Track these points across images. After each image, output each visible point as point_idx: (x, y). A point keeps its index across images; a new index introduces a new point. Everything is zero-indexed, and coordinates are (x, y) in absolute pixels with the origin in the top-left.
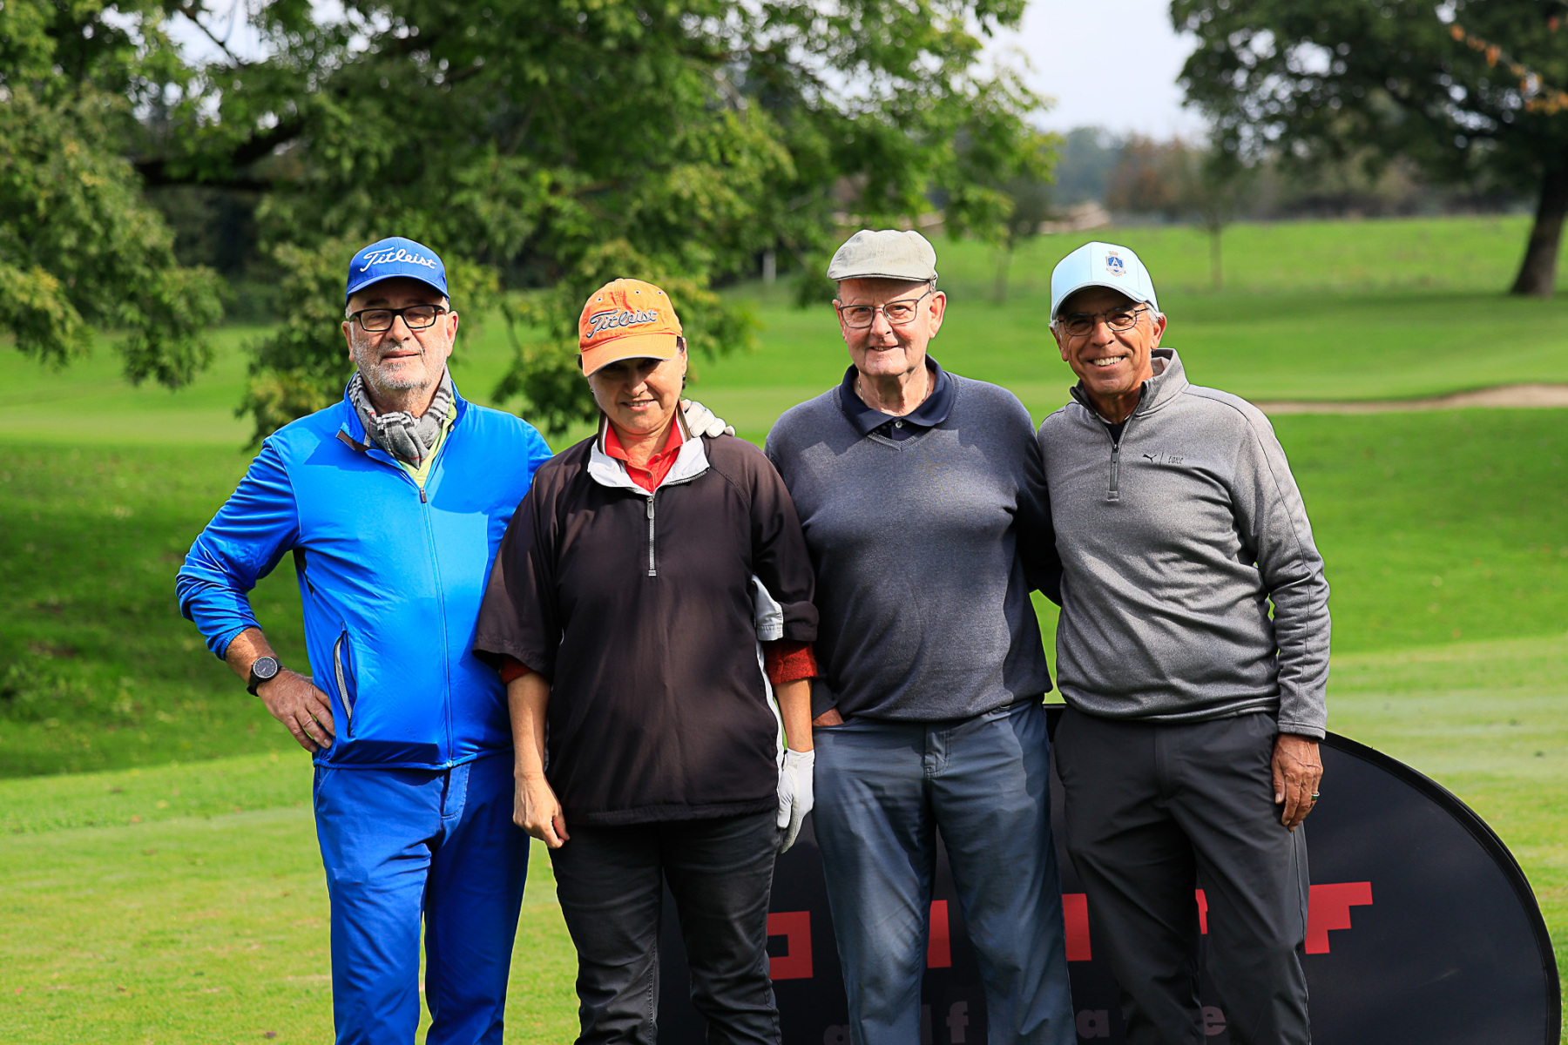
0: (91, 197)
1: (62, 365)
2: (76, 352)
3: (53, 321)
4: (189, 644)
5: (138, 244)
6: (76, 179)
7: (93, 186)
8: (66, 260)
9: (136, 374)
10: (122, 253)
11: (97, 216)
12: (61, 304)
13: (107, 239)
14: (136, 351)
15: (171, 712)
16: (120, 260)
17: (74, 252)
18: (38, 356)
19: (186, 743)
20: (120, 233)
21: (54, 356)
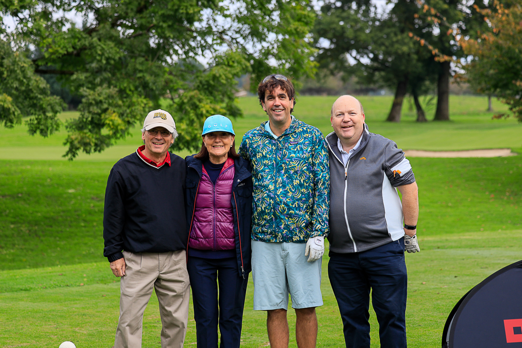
1: (12, 127)
2: (17, 123)
3: (11, 111)
4: (12, 226)
5: (38, 87)
6: (18, 65)
7: (23, 67)
8: (14, 92)
9: (33, 131)
10: (33, 90)
11: (25, 77)
12: (13, 106)
13: (28, 85)
14: (32, 124)
15: (13, 249)
16: (32, 92)
17: (17, 89)
18: (3, 123)
19: (24, 259)
20: (33, 83)
21: (9, 124)
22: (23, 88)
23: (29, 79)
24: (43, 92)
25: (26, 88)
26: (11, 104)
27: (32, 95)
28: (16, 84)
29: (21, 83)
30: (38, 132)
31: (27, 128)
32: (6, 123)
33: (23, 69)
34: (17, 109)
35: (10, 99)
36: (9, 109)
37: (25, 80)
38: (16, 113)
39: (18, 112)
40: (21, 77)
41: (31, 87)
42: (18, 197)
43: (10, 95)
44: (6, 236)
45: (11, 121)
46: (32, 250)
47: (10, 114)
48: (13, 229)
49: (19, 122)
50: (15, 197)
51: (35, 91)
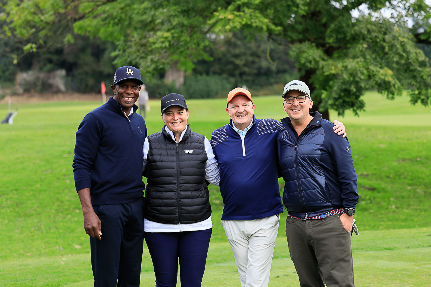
1: (393, 98)
2: (398, 94)
3: (392, 84)
4: (409, 188)
5: (417, 59)
6: (398, 40)
7: (403, 41)
8: (395, 65)
9: (414, 101)
10: (413, 63)
11: (404, 51)
12: (394, 79)
13: (408, 58)
14: (414, 94)
15: (407, 209)
16: (412, 65)
17: (397, 63)
18: (386, 96)
19: (416, 219)
20: (413, 56)
21: (390, 96)
22: (403, 62)
23: (408, 53)
24: (423, 64)
25: (406, 61)
26: (392, 77)
27: (412, 68)
28: (395, 59)
29: (401, 56)
30: (419, 101)
31: (409, 98)
32: (388, 95)
33: (403, 44)
34: (397, 82)
35: (390, 72)
36: (389, 83)
37: (404, 54)
38: (396, 86)
39: (398, 84)
40: (400, 51)
41: (410, 61)
42: (416, 161)
43: (392, 69)
44: (403, 197)
45: (393, 94)
46: (425, 211)
47: (390, 87)
48: (409, 191)
49: (400, 94)
50: (414, 161)
51: (414, 64)
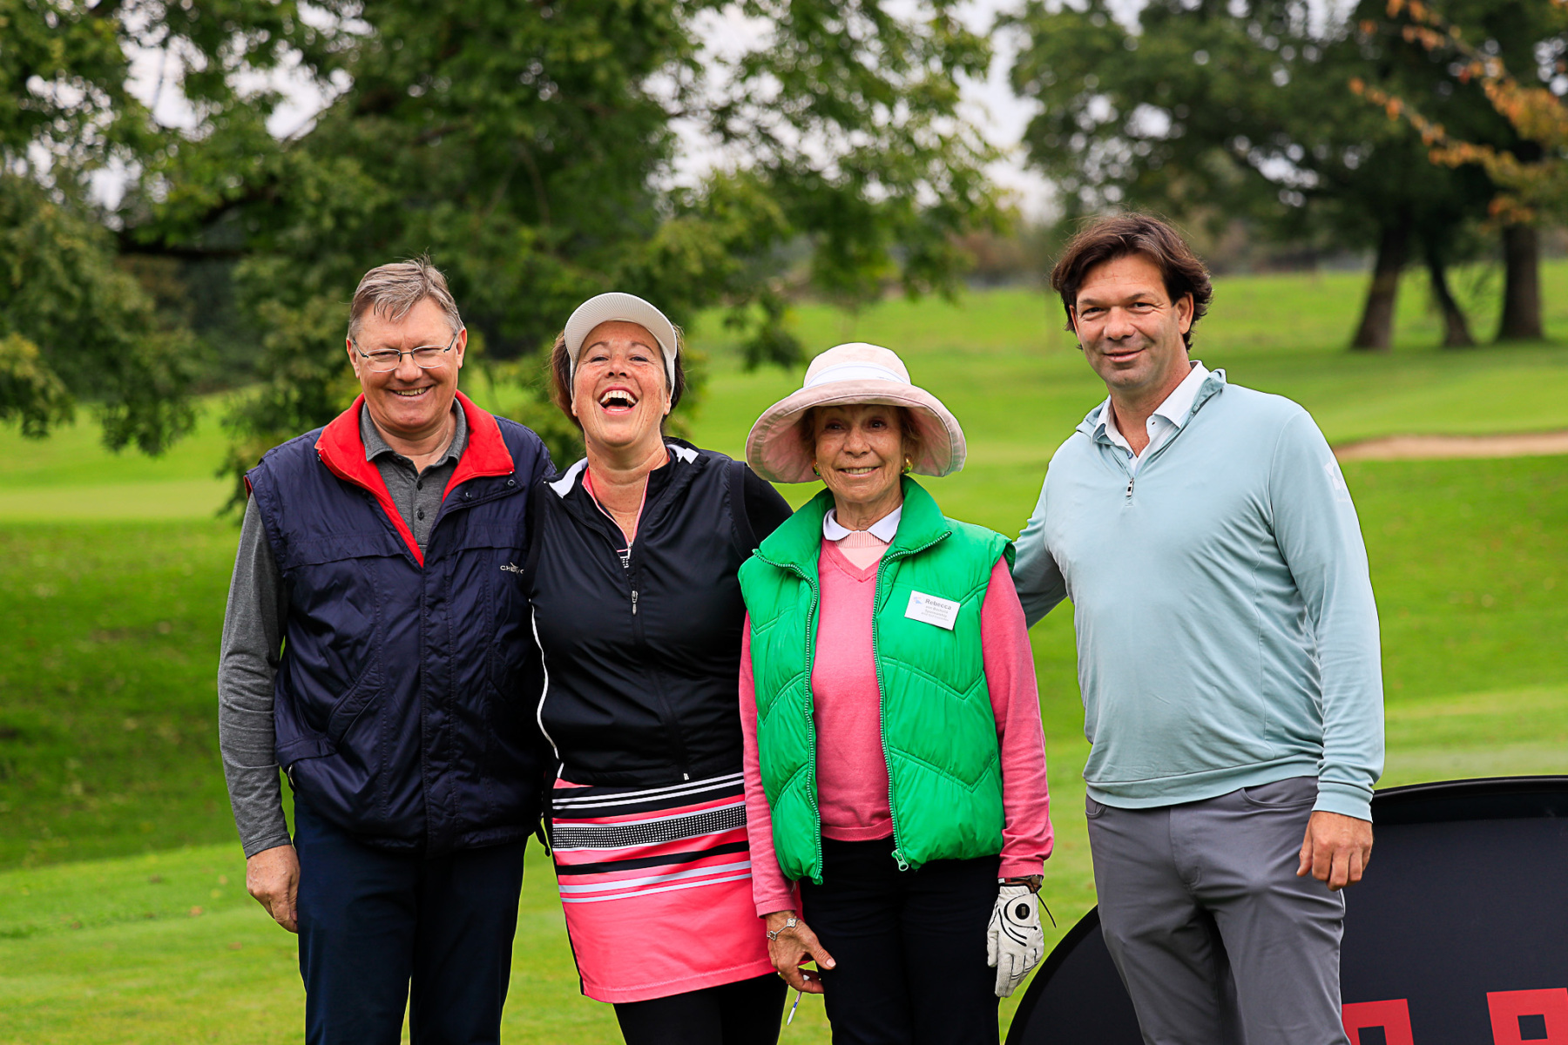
0: (70, 261)
1: (44, 433)
2: (59, 420)
3: (36, 389)
4: (130, 724)
5: (116, 305)
6: (53, 243)
7: (71, 249)
8: (44, 327)
9: (116, 441)
10: (103, 319)
11: (75, 280)
12: (42, 371)
13: (87, 305)
14: (116, 419)
15: (123, 793)
16: (102, 325)
17: (54, 319)
18: (19, 424)
19: (145, 824)
20: (101, 298)
21: (35, 426)
22: (73, 315)
23: (86, 286)
24: (134, 321)
25: (80, 312)
26: (35, 365)
27: (100, 334)
28: (48, 305)
29: (66, 298)
30: (133, 442)
31: (99, 433)
32: (26, 423)
33: (69, 257)
34: (52, 377)
35: (29, 348)
36: (28, 382)
37: (76, 292)
38: (52, 393)
39: (57, 388)
40: (63, 280)
41: (96, 312)
42: (158, 636)
45: (43, 419)
48: (132, 733)
49: (68, 416)
50: (147, 634)
51: (108, 323)
